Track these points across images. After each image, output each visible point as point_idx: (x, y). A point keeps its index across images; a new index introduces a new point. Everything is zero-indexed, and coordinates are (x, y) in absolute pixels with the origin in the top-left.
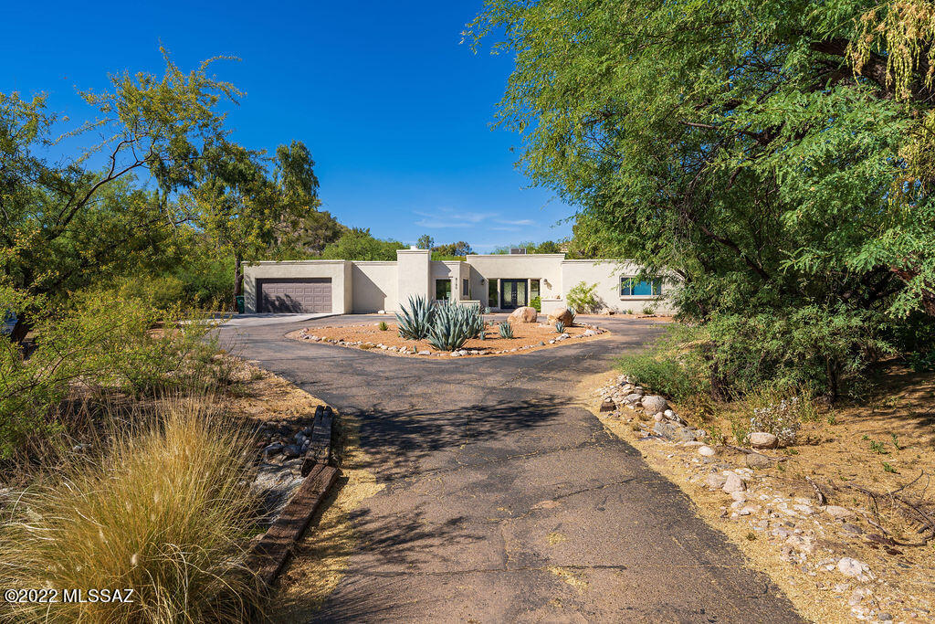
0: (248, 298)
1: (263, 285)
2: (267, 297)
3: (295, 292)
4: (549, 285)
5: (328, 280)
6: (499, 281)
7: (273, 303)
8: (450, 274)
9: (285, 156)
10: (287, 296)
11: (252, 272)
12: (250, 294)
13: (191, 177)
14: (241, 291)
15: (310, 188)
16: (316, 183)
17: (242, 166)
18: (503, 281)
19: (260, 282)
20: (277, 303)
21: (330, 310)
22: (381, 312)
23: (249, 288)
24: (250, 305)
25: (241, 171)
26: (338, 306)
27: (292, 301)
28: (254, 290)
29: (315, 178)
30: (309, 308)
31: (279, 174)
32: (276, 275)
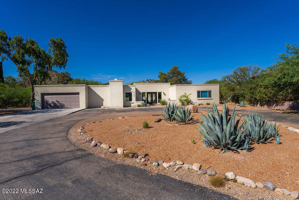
0: (37, 103)
1: (45, 96)
2: (47, 103)
3: (61, 99)
4: (165, 95)
5: (78, 94)
6: (146, 93)
7: (50, 105)
8: (131, 91)
9: (54, 42)
10: (57, 101)
11: (39, 90)
12: (38, 101)
13: (8, 49)
14: (34, 99)
15: (65, 57)
16: (67, 56)
17: (33, 47)
18: (148, 93)
19: (43, 95)
20: (52, 105)
21: (79, 107)
22: (102, 107)
23: (38, 98)
24: (38, 105)
25: (33, 49)
26: (83, 105)
27: (60, 103)
28: (40, 99)
29: (67, 54)
30: (68, 106)
31: (51, 51)
32: (51, 92)
